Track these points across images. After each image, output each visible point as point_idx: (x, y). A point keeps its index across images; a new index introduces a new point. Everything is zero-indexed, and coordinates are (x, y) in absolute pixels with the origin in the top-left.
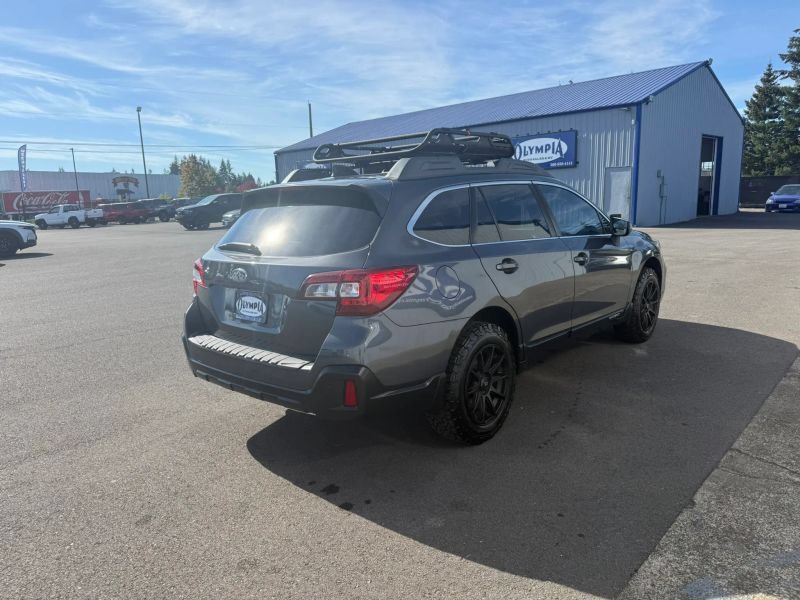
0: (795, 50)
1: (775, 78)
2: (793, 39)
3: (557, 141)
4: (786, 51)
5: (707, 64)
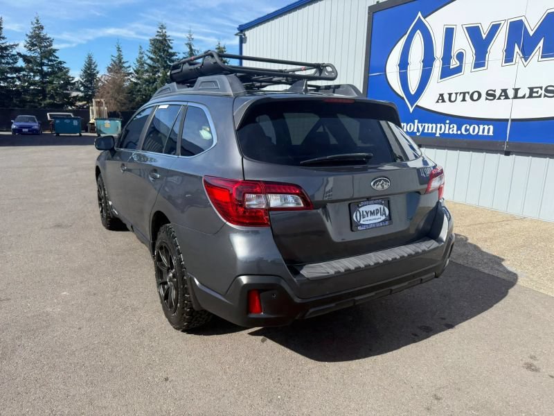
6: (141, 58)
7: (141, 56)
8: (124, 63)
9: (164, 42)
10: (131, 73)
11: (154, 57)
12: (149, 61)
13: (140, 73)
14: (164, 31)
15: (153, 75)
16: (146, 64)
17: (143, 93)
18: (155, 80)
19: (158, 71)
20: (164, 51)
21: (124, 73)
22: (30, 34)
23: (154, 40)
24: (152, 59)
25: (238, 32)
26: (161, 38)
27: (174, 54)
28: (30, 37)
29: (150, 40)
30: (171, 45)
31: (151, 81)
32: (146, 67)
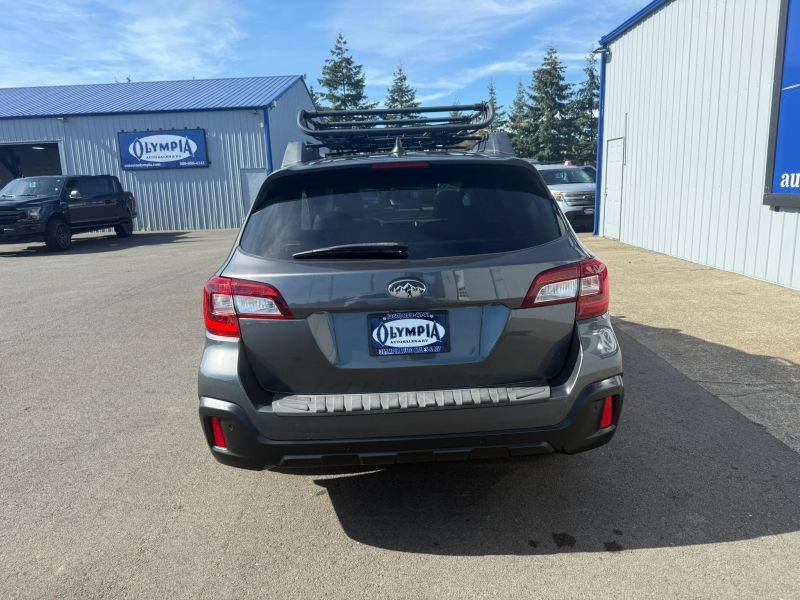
0: (327, 76)
1: (317, 98)
2: (325, 68)
3: (184, 140)
4: (322, 77)
5: (302, 79)
6: (520, 99)
7: (519, 96)
8: (497, 108)
9: (553, 72)
10: (505, 122)
11: (537, 95)
12: (531, 103)
13: (517, 120)
14: (554, 56)
15: (535, 120)
16: (528, 106)
17: (519, 146)
18: (537, 127)
19: (542, 114)
20: (552, 84)
21: (497, 122)
22: (391, 89)
23: (540, 72)
24: (534, 98)
25: (600, 46)
26: (549, 67)
27: (566, 87)
28: (391, 92)
29: (534, 72)
30: (562, 75)
31: (531, 129)
32: (526, 110)
